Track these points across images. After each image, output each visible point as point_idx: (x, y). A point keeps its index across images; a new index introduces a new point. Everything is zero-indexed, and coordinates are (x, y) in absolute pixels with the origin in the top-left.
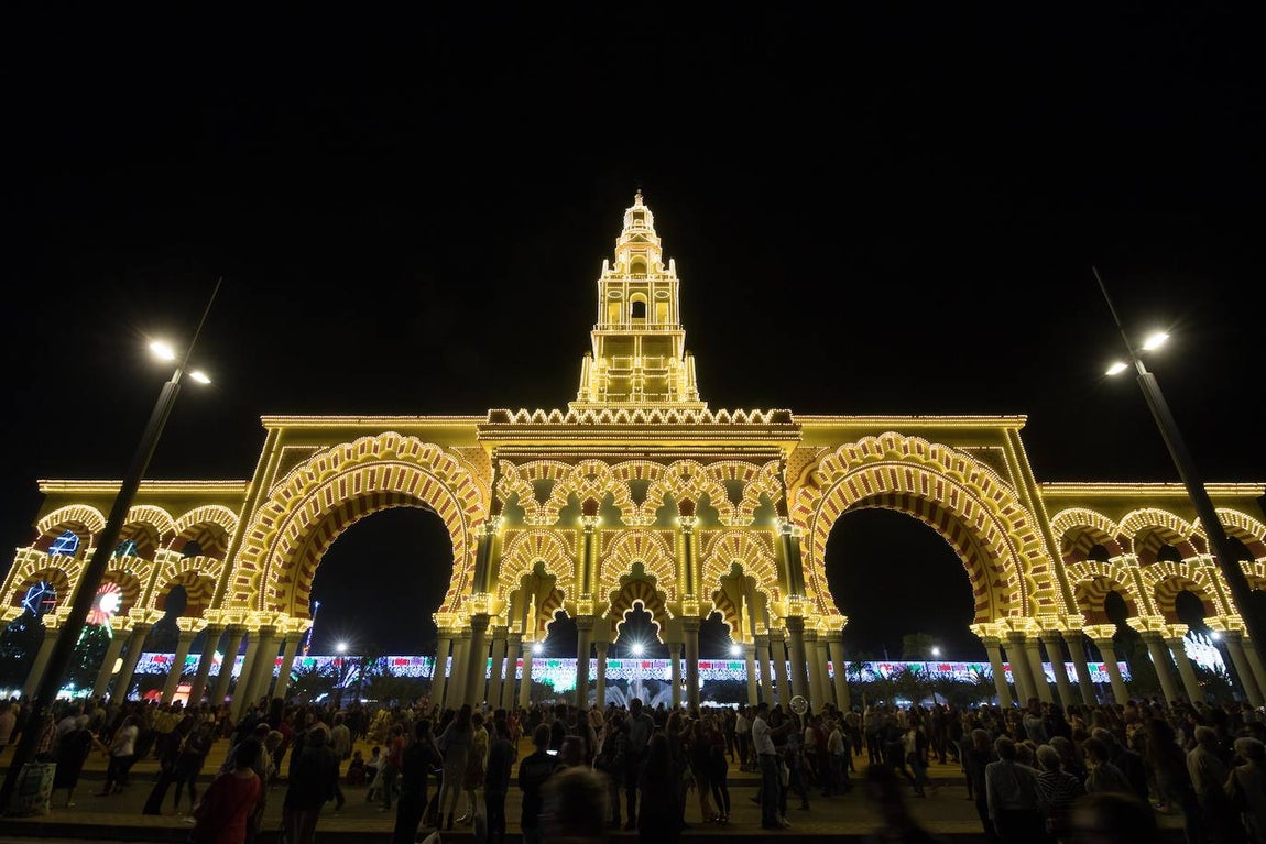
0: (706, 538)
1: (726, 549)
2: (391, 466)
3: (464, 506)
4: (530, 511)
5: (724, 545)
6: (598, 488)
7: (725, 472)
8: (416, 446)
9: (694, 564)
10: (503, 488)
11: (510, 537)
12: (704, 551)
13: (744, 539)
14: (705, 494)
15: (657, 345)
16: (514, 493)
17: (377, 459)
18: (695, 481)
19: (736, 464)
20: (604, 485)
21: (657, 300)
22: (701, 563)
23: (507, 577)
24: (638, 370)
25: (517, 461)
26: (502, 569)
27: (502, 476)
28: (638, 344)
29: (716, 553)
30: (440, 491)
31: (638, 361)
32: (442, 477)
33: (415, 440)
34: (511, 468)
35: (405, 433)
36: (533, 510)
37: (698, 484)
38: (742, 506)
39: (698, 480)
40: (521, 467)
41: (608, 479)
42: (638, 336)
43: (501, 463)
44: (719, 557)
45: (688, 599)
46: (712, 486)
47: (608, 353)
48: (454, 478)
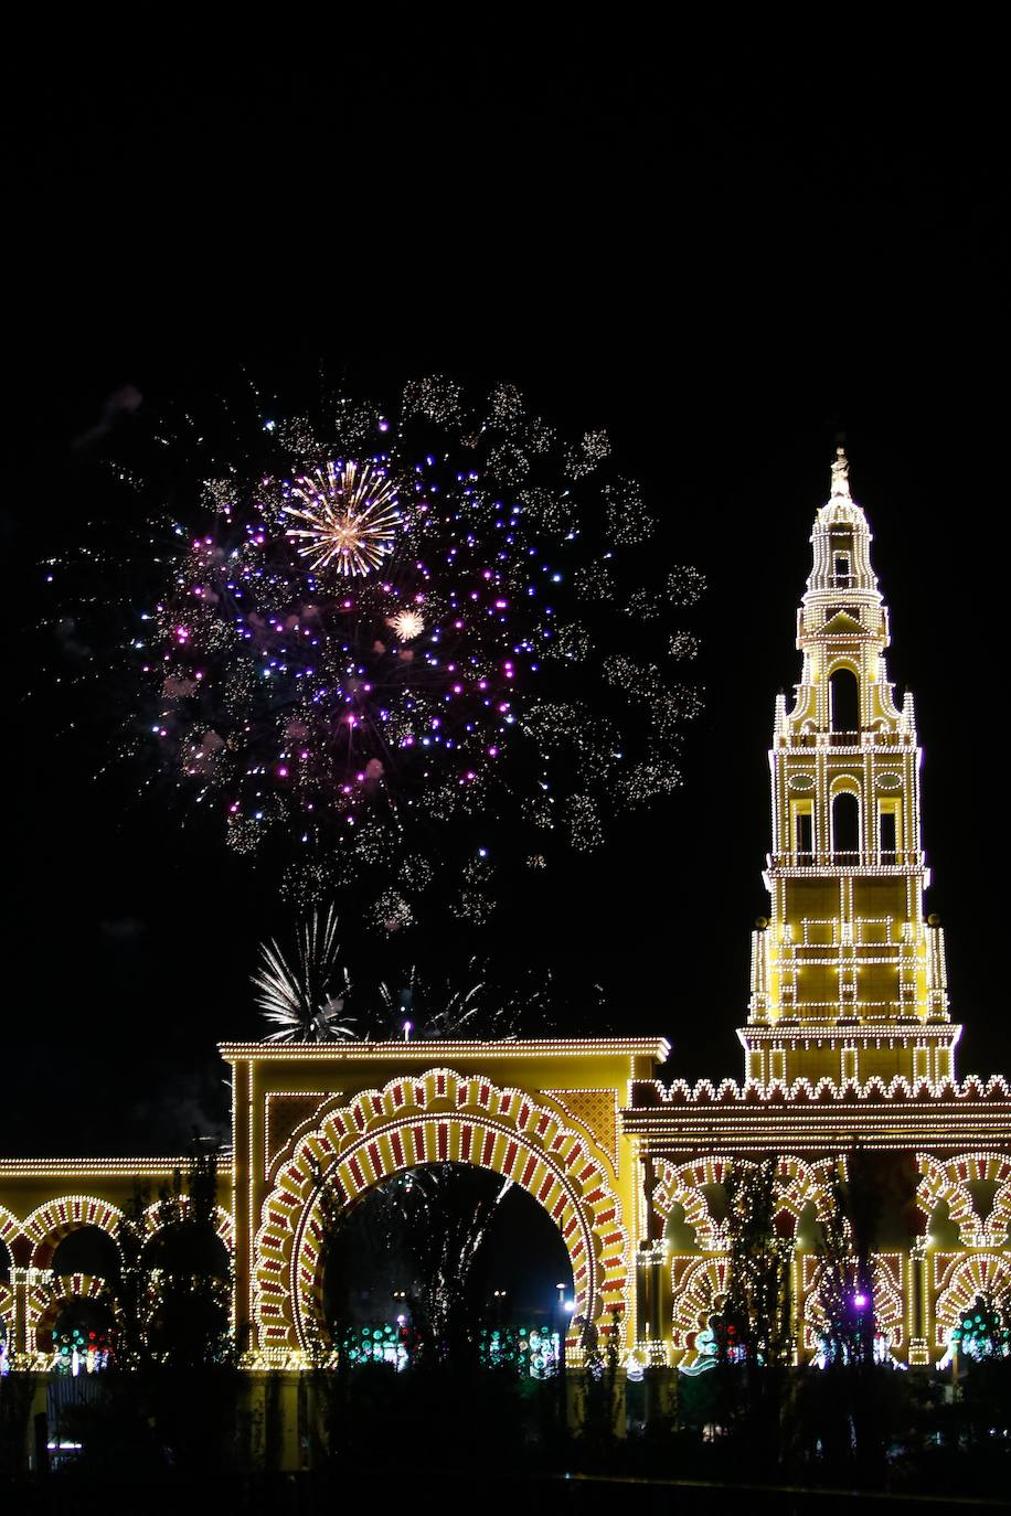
0: (943, 1263)
1: (970, 1278)
2: (446, 1121)
3: (580, 1191)
4: (703, 1231)
5: (967, 1271)
6: (794, 1196)
7: (973, 1169)
8: (485, 1090)
9: (926, 1297)
10: (662, 1198)
11: (681, 1266)
12: (940, 1281)
13: (994, 1264)
14: (943, 1202)
15: (881, 896)
16: (678, 1205)
17: (422, 1112)
18: (930, 1183)
19: (987, 1157)
20: (803, 1191)
21: (880, 794)
22: (935, 1296)
23: (683, 1319)
24: (848, 952)
25: (678, 1159)
26: (676, 1310)
27: (658, 1180)
28: (846, 892)
29: (955, 1283)
30: (533, 1162)
31: (847, 931)
32: (535, 1141)
33: (484, 1081)
34: (669, 1167)
35: (465, 1068)
36: (707, 1230)
37: (934, 1188)
38: (991, 1220)
39: (934, 1181)
40: (683, 1167)
41: (808, 1183)
42: (847, 877)
43: (656, 1162)
44: (959, 1287)
45: (916, 1344)
46: (952, 1191)
47: (794, 913)
48: (557, 1145)
